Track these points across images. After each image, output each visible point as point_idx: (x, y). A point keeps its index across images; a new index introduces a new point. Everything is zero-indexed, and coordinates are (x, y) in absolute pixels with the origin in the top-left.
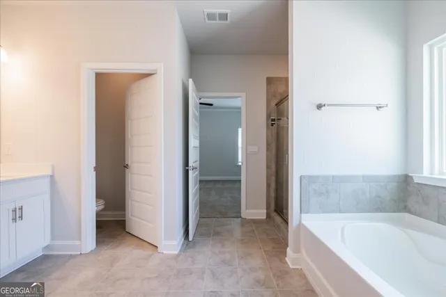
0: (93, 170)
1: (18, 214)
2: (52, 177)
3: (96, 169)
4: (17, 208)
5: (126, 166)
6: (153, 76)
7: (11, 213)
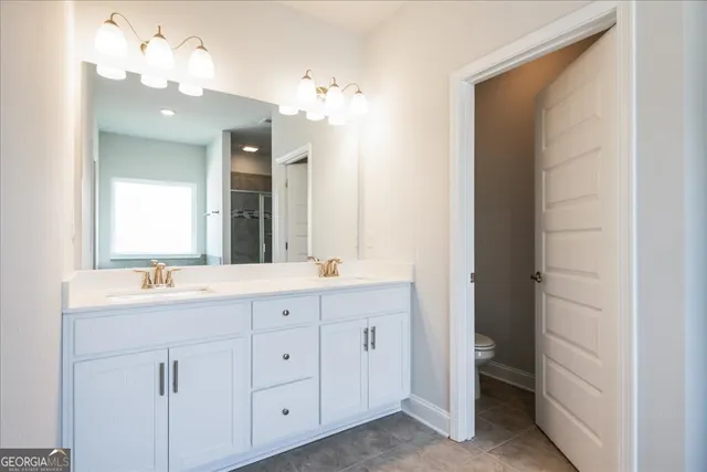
0: (469, 279)
1: (370, 339)
2: (413, 284)
3: (475, 278)
4: (370, 329)
5: (536, 277)
6: (607, 36)
7: (363, 334)
